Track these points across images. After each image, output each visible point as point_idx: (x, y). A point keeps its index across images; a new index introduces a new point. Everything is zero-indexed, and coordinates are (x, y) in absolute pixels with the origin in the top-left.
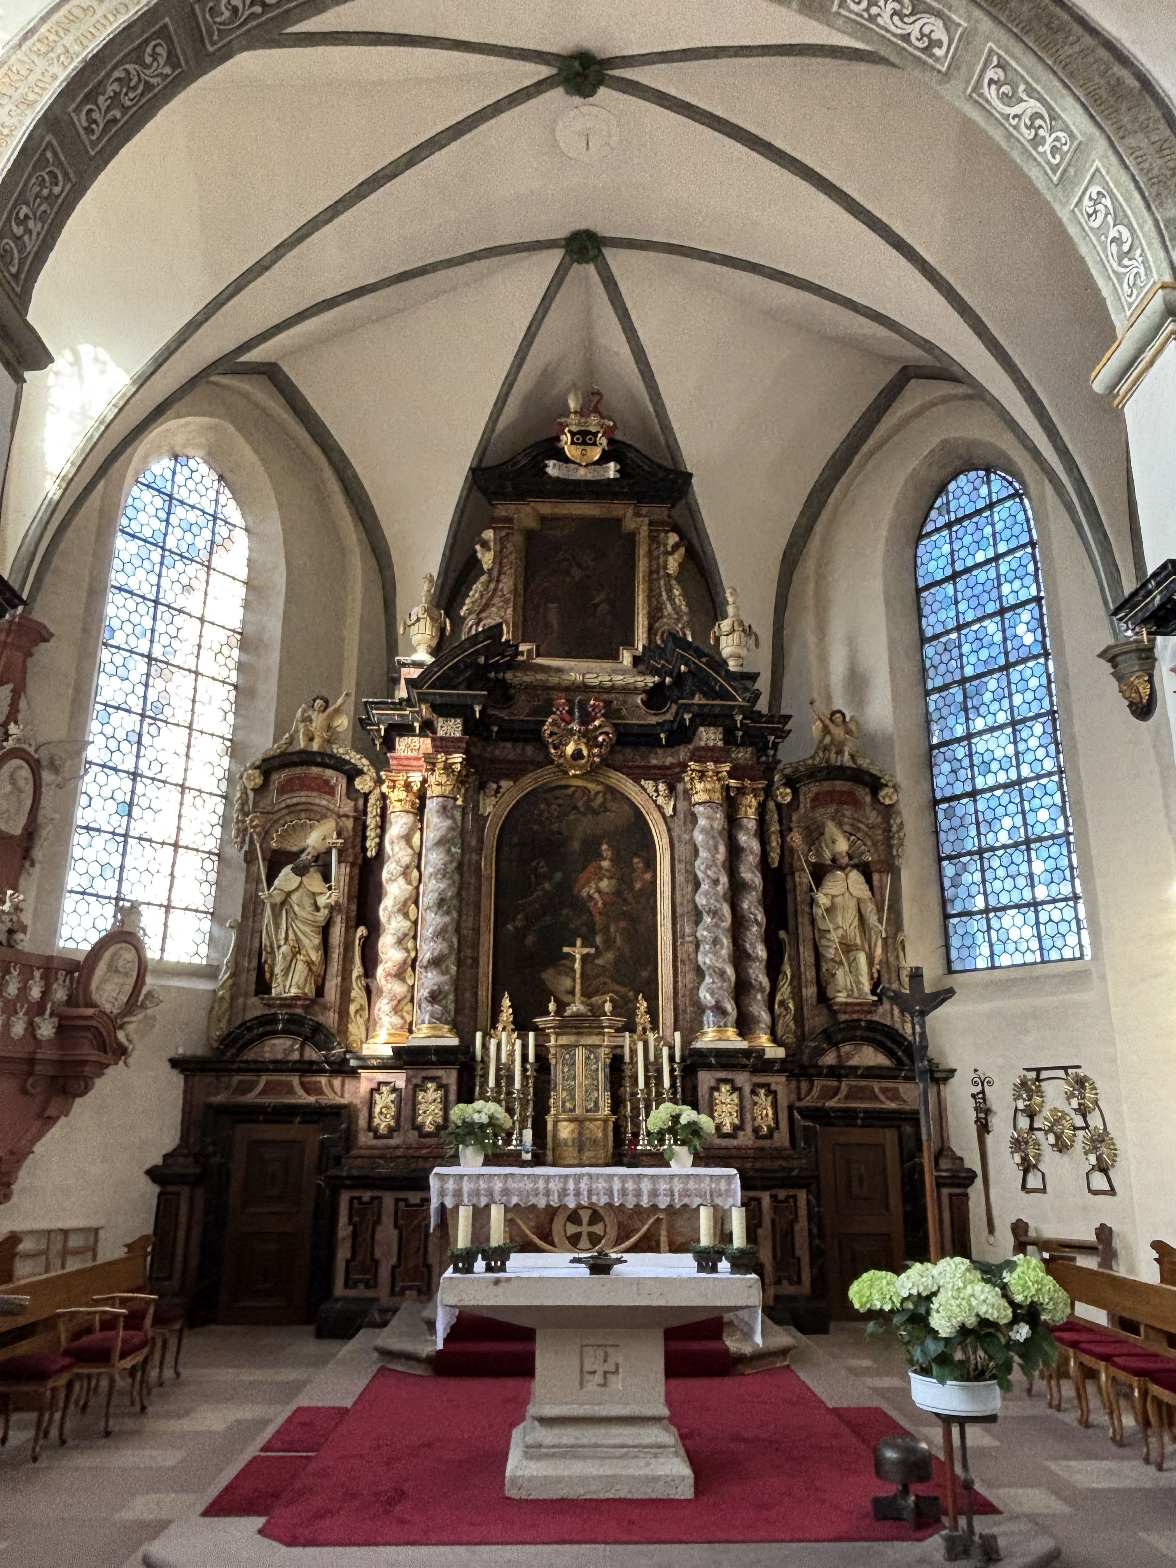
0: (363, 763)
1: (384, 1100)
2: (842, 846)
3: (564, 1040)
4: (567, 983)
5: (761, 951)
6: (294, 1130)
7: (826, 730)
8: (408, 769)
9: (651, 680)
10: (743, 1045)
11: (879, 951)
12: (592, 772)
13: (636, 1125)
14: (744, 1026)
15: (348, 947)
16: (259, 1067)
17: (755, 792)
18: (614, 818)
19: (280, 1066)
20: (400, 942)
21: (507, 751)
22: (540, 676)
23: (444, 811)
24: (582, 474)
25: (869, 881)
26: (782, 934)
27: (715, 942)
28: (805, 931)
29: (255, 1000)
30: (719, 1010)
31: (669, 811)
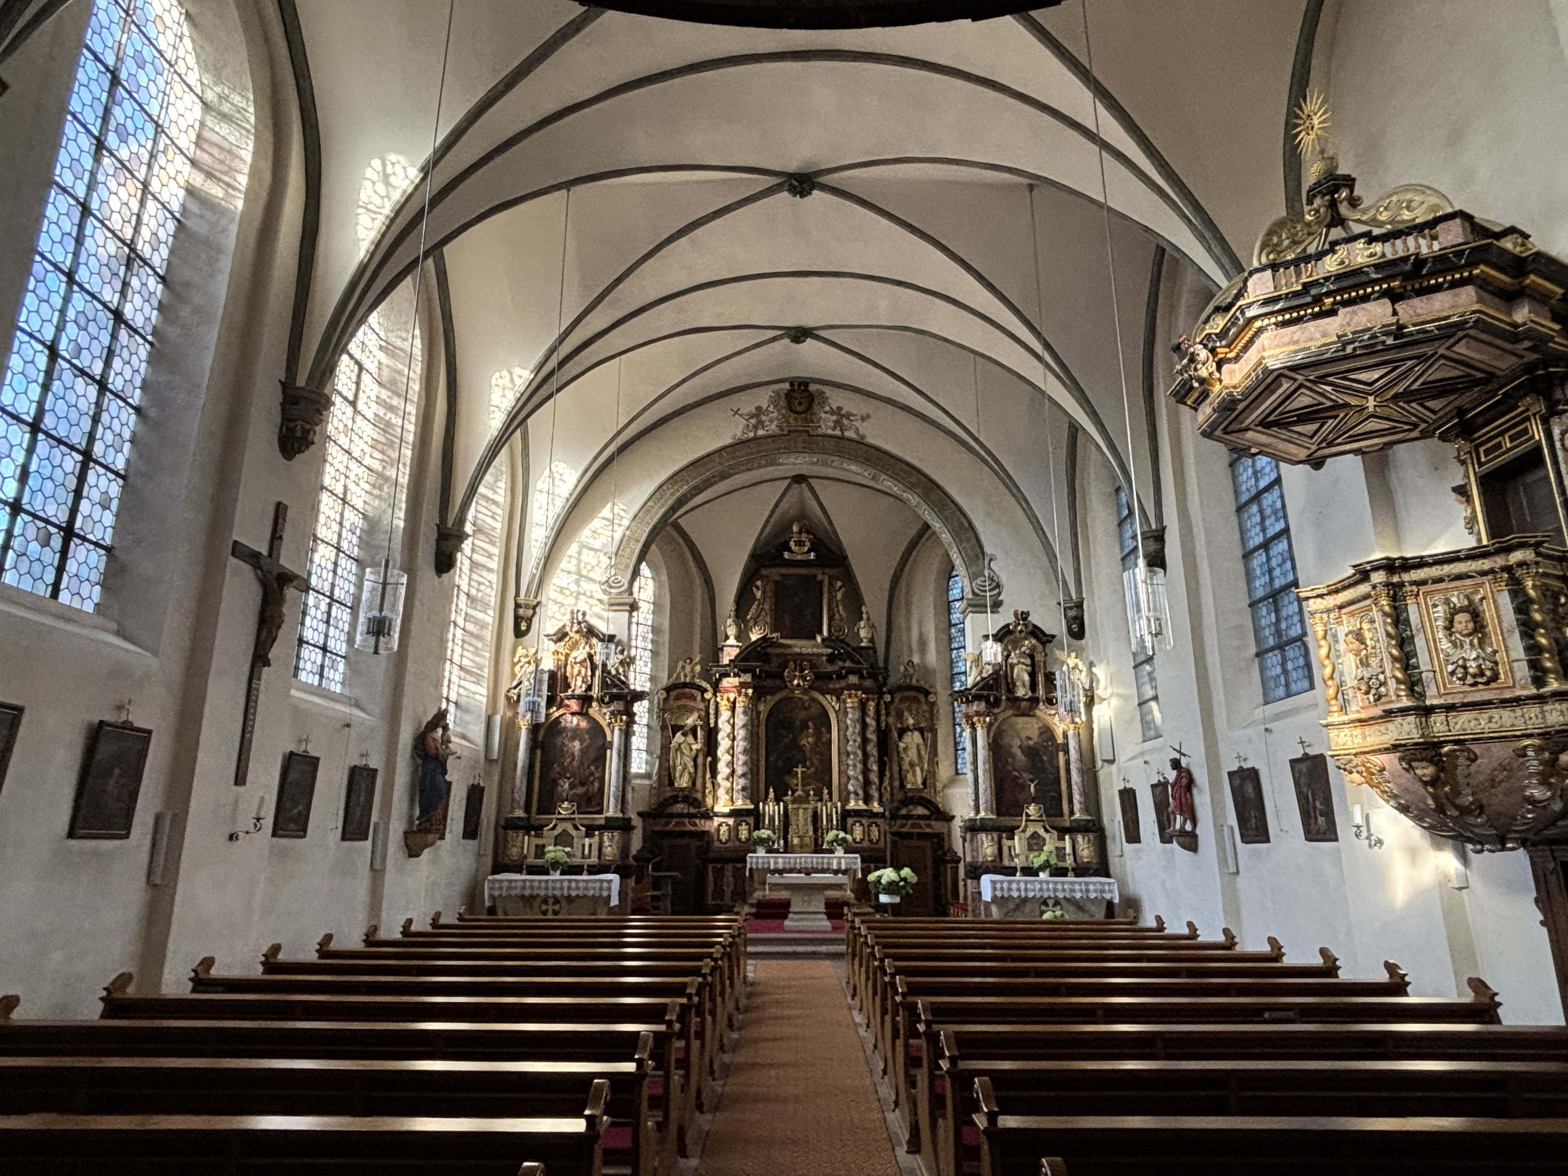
0: (708, 686)
1: (724, 829)
2: (911, 721)
3: (795, 806)
4: (795, 781)
5: (875, 768)
6: (686, 841)
7: (906, 669)
8: (728, 691)
9: (830, 651)
10: (865, 807)
11: (926, 766)
12: (805, 691)
13: (823, 838)
14: (867, 799)
15: (704, 765)
16: (672, 816)
17: (873, 700)
18: (815, 710)
19: (681, 815)
20: (727, 765)
21: (769, 683)
22: (782, 650)
23: (745, 713)
24: (799, 557)
25: (923, 736)
26: (886, 759)
27: (855, 766)
28: (895, 758)
29: (668, 789)
30: (856, 794)
31: (837, 707)
